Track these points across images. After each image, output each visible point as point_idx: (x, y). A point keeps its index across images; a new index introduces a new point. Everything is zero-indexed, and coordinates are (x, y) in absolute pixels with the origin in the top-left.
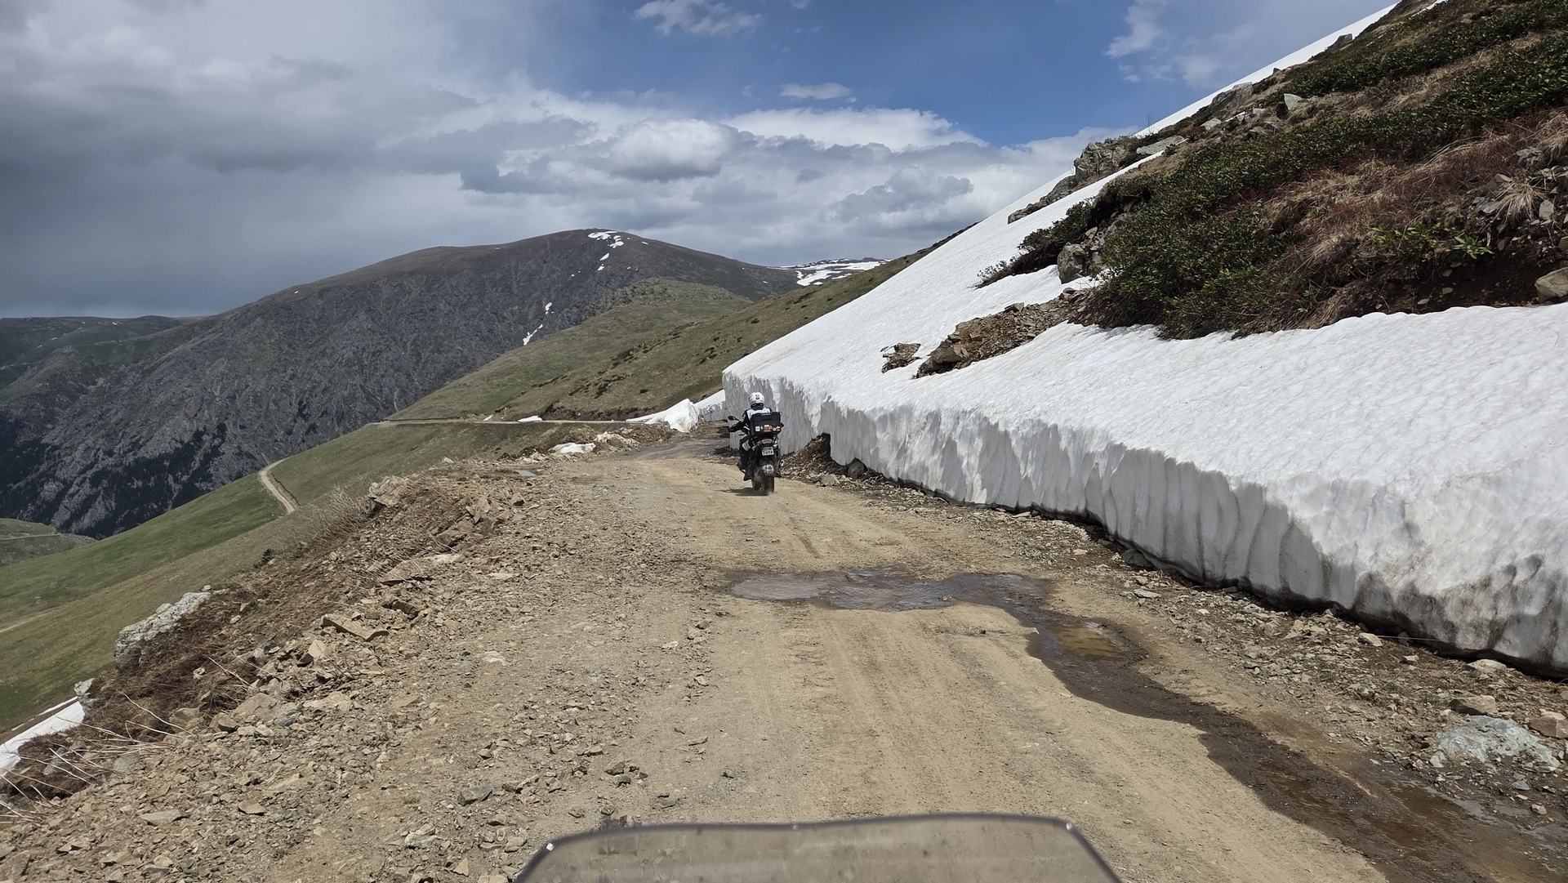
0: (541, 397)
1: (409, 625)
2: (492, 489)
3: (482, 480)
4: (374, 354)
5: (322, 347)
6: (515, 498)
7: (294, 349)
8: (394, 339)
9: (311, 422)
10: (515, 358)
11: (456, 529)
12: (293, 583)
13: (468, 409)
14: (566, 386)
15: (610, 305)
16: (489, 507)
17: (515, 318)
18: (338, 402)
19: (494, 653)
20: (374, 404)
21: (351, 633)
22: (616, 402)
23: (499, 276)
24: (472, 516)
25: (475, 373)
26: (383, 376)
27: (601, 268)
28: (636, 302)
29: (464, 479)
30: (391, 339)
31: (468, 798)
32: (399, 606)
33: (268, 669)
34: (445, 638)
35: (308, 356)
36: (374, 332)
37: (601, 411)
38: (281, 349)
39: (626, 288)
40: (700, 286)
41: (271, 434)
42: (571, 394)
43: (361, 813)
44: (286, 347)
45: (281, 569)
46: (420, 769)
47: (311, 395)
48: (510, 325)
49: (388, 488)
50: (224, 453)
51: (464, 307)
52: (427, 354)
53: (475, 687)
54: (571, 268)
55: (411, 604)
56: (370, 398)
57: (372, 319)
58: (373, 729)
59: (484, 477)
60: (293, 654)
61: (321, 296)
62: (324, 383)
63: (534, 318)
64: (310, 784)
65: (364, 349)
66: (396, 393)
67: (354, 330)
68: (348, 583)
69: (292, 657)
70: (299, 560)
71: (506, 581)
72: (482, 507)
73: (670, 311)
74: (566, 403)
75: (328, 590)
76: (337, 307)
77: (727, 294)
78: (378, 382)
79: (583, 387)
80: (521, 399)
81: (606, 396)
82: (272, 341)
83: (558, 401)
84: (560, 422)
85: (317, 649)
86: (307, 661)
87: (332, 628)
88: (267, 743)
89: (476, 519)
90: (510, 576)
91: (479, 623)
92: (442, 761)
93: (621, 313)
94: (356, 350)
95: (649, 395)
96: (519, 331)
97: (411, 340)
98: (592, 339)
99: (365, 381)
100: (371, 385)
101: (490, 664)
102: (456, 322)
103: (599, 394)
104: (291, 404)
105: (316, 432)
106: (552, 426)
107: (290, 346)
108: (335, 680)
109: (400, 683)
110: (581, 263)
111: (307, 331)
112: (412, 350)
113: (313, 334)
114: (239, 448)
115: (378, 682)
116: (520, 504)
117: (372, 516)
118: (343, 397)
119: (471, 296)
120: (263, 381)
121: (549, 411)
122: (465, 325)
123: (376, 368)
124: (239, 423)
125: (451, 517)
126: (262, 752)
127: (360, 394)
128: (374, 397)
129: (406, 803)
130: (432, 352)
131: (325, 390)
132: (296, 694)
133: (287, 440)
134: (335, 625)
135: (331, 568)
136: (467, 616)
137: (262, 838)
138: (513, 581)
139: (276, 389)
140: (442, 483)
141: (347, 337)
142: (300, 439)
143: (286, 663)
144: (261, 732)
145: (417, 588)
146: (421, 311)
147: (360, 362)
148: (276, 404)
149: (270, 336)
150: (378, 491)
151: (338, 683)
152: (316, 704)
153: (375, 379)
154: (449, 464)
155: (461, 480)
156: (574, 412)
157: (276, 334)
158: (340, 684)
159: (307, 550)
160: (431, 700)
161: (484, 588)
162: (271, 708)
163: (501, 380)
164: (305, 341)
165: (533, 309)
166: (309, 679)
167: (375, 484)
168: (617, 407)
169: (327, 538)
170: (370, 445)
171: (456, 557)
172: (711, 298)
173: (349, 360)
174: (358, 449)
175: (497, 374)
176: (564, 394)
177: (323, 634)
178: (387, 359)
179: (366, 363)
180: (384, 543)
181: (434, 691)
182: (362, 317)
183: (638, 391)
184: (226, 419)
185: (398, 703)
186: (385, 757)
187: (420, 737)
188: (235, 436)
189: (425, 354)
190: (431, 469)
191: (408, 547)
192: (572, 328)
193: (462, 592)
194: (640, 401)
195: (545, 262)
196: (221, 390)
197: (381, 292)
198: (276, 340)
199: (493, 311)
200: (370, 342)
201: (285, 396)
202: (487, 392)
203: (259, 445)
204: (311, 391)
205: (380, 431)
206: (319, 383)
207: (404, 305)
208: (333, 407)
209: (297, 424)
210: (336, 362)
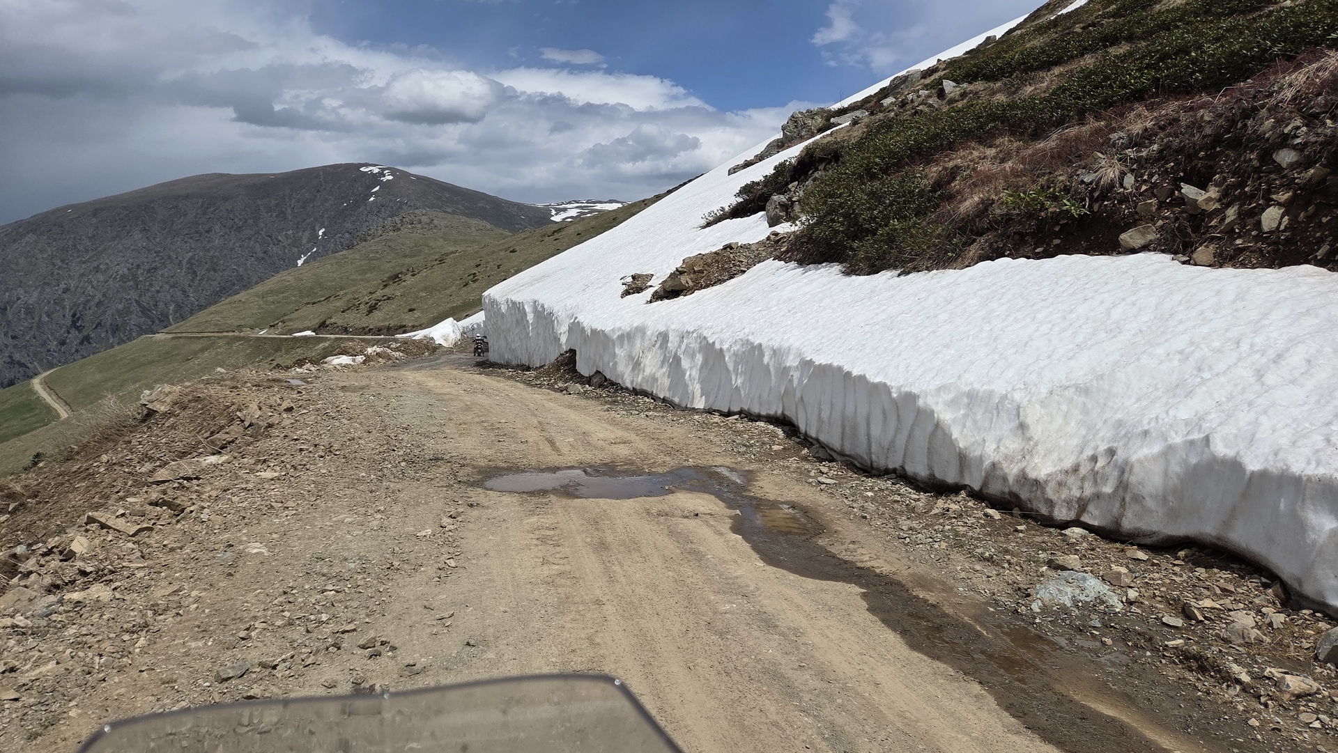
0: (315, 314)
1: (174, 521)
2: (263, 396)
3: (254, 388)
4: (149, 271)
5: (95, 264)
6: (285, 405)
7: (67, 264)
8: (170, 257)
9: (85, 333)
10: (289, 278)
11: (227, 433)
12: (63, 484)
13: (243, 323)
14: (338, 304)
15: (380, 232)
16: (259, 413)
17: (289, 241)
18: (113, 315)
19: (258, 545)
20: (149, 318)
21: (115, 530)
22: (385, 320)
23: (273, 202)
24: (243, 421)
25: (250, 291)
26: (158, 292)
27: (372, 199)
28: (404, 231)
29: (236, 387)
30: (165, 258)
31: (225, 676)
32: (165, 503)
33: (30, 564)
34: (211, 532)
35: (82, 271)
36: (149, 250)
37: (371, 327)
38: (53, 264)
39: (396, 218)
40: (464, 219)
41: (44, 344)
42: (343, 312)
43: (118, 695)
44: (59, 263)
45: (51, 471)
46: (179, 652)
47: (85, 308)
48: (285, 247)
49: (161, 396)
51: (239, 229)
52: (203, 272)
53: (237, 575)
54: (343, 198)
55: (178, 502)
56: (145, 311)
57: (147, 238)
58: (134, 617)
59: (256, 386)
60: (55, 550)
61: (95, 214)
62: (99, 296)
63: (308, 242)
64: (68, 669)
65: (138, 266)
66: (171, 308)
67: (129, 248)
68: (119, 484)
69: (54, 553)
70: (70, 463)
71: (272, 480)
72: (253, 412)
73: (436, 239)
74: (338, 320)
75: (99, 490)
76: (111, 226)
77: (489, 226)
78: (153, 297)
79: (354, 305)
80: (294, 315)
81: (376, 314)
82: (45, 256)
83: (330, 318)
84: (332, 336)
85: (79, 545)
86: (69, 556)
87: (95, 525)
88: (24, 634)
89: (247, 424)
90: (276, 474)
91: (244, 518)
92: (200, 644)
93: (390, 240)
94: (130, 266)
95: (417, 314)
96: (294, 254)
97: (186, 259)
98: (363, 262)
99: (140, 296)
100: (145, 300)
101: (252, 554)
102: (231, 243)
103: (370, 312)
104: (64, 316)
105: (90, 343)
106: (326, 339)
107: (62, 261)
108: (97, 573)
109: (163, 574)
110: (353, 193)
111: (80, 248)
112: (188, 268)
113: (87, 251)
114: (10, 357)
115: (140, 574)
116: (290, 410)
117: (143, 421)
118: (117, 311)
119: (246, 220)
120: (36, 294)
121: (322, 326)
122: (240, 247)
123: (151, 285)
124: (11, 333)
125: (223, 422)
127: (134, 307)
128: (150, 311)
129: (163, 683)
130: (208, 270)
131: (99, 304)
132: (57, 587)
133: (60, 350)
134: (99, 522)
135: (102, 470)
136: (233, 511)
137: (16, 721)
138: (279, 479)
139: (49, 302)
140: (214, 390)
141: (121, 254)
142: (74, 350)
143: (48, 558)
144: (18, 623)
145: (184, 487)
146: (197, 232)
147: (135, 277)
148: (48, 316)
149: (42, 251)
150: (150, 398)
151: (99, 576)
152: (76, 596)
153: (150, 294)
154: (221, 374)
155: (233, 388)
156: (346, 328)
157: (49, 249)
158: (102, 577)
159: (78, 453)
160: (192, 589)
161: (250, 486)
162: (30, 600)
163: (275, 297)
164: (78, 257)
165: (307, 234)
166: (70, 572)
167: (147, 392)
168: (387, 323)
169: (98, 442)
170: (144, 356)
171: (224, 458)
172: (474, 229)
173: (123, 277)
174: (133, 360)
175: (271, 292)
176: (336, 312)
177: (87, 531)
179: (141, 279)
180: (156, 446)
181: (196, 581)
182: (137, 235)
183: (406, 310)
185: (160, 593)
186: (144, 642)
187: (180, 623)
188: (7, 346)
189: (201, 272)
190: (204, 378)
191: (179, 449)
192: (344, 252)
193: (228, 490)
194: (408, 319)
195: (318, 191)
197: (156, 213)
198: (49, 256)
199: (268, 234)
200: (145, 260)
201: (58, 308)
202: (262, 308)
203: (31, 354)
204: (84, 304)
205: (156, 342)
206: (93, 297)
207: (180, 227)
208: (107, 319)
209: (70, 335)
210: (110, 278)
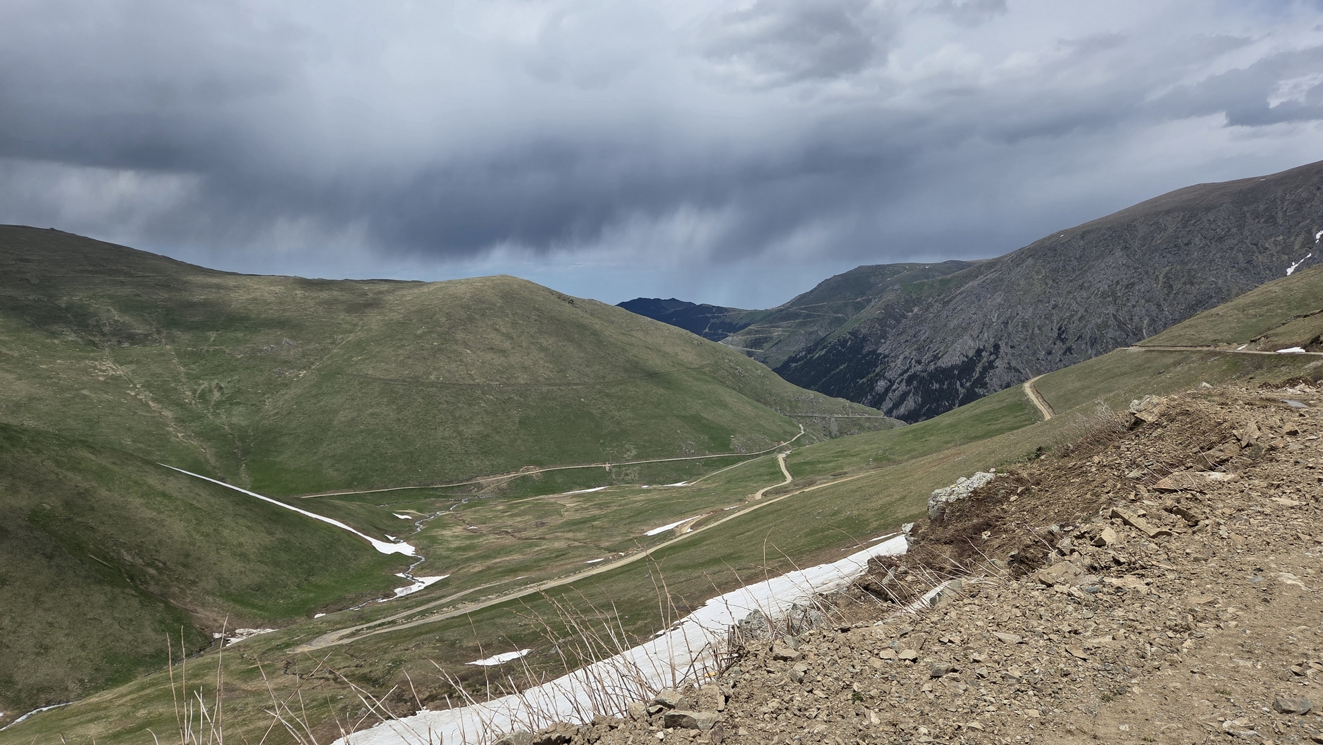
0: (1305, 328)
1: (1190, 531)
2: (1260, 416)
3: (1247, 406)
4: (1127, 287)
5: (1081, 281)
6: (1288, 427)
7: (1057, 283)
8: (1147, 273)
9: (1068, 345)
10: (1276, 289)
11: (1221, 450)
13: (1219, 338)
16: (1258, 434)
17: (1279, 248)
18: (1092, 329)
19: (1290, 575)
20: (1125, 331)
21: (1136, 528)
23: (1262, 207)
24: (1239, 440)
25: (1229, 304)
26: (1134, 306)
29: (1227, 404)
30: (1143, 273)
31: (1286, 708)
32: (1178, 512)
33: (1065, 543)
34: (1233, 551)
35: (1068, 289)
36: (1128, 267)
38: (1046, 284)
41: (1035, 353)
43: (1174, 687)
44: (1050, 282)
45: (1051, 464)
46: (1227, 665)
48: (1272, 255)
49: (1149, 407)
50: (997, 367)
51: (1220, 240)
52: (1179, 286)
53: (1274, 603)
55: (1192, 512)
56: (1121, 325)
57: (1127, 255)
58: (1173, 617)
59: (1248, 404)
60: (1086, 535)
61: (1082, 237)
62: (1081, 312)
63: (1301, 248)
64: (1124, 648)
65: (1118, 283)
66: (1145, 322)
67: (1110, 266)
69: (1086, 538)
70: (1066, 459)
71: (1292, 508)
72: (1251, 432)
76: (1096, 247)
78: (1129, 311)
80: (1281, 330)
82: (1040, 277)
85: (1109, 535)
86: (1101, 544)
87: (1120, 520)
89: (1244, 444)
90: (1296, 503)
91: (1268, 543)
92: (1249, 664)
94: (1111, 283)
96: (1282, 262)
97: (1163, 273)
99: (1118, 311)
100: (1122, 315)
101: (1287, 585)
102: (1211, 255)
104: (1052, 329)
105: (1071, 354)
106: (1318, 357)
107: (1053, 281)
108: (1129, 565)
109: (1193, 582)
111: (1069, 268)
112: (1165, 283)
113: (1074, 271)
114: (1009, 363)
115: (1170, 576)
116: (1293, 433)
117: (1131, 429)
118: (1097, 324)
119: (1229, 229)
120: (1031, 310)
121: (1315, 343)
122: (1221, 257)
124: (1010, 343)
125: (1214, 439)
126: (1075, 609)
127: (1112, 322)
128: (1125, 325)
129: (1217, 692)
130: (1185, 283)
131: (1081, 318)
132: (1095, 569)
133: (1047, 359)
134: (1122, 518)
135: (1094, 469)
136: (1253, 534)
138: (1300, 509)
139: (1041, 317)
140: (1202, 405)
141: (1103, 272)
142: (1058, 359)
143: (1080, 541)
145: (1197, 499)
146: (1175, 246)
147: (1114, 293)
148: (1040, 329)
149: (1038, 273)
150: (1138, 407)
151: (1131, 568)
152: (1116, 582)
153: (1126, 309)
154: (1208, 389)
155: (1222, 404)
157: (1043, 271)
158: (1134, 569)
159: (1073, 451)
160: (1228, 605)
161: (1267, 511)
163: (1258, 310)
164: (1067, 276)
165: (1300, 239)
166: (1105, 559)
167: (1136, 402)
169: (1091, 444)
170: (1118, 367)
171: (1230, 476)
173: (1104, 292)
174: (1111, 370)
175: (1254, 304)
177: (1112, 524)
178: (1139, 291)
179: (1119, 294)
180: (1144, 454)
181: (1229, 597)
182: (1118, 253)
184: (1000, 340)
185: (1195, 600)
186: (1191, 644)
187: (1222, 635)
188: (1007, 354)
189: (1177, 286)
190: (1189, 392)
191: (1167, 461)
193: (1243, 510)
196: (998, 316)
197: (1137, 231)
198: (1043, 276)
199: (1255, 242)
200: (1124, 276)
201: (1048, 322)
202: (1243, 322)
203: (1024, 361)
204: (1069, 319)
205: (1130, 355)
206: (1076, 312)
207: (1159, 242)
208: (1088, 333)
209: (1056, 346)
210: (1092, 294)
